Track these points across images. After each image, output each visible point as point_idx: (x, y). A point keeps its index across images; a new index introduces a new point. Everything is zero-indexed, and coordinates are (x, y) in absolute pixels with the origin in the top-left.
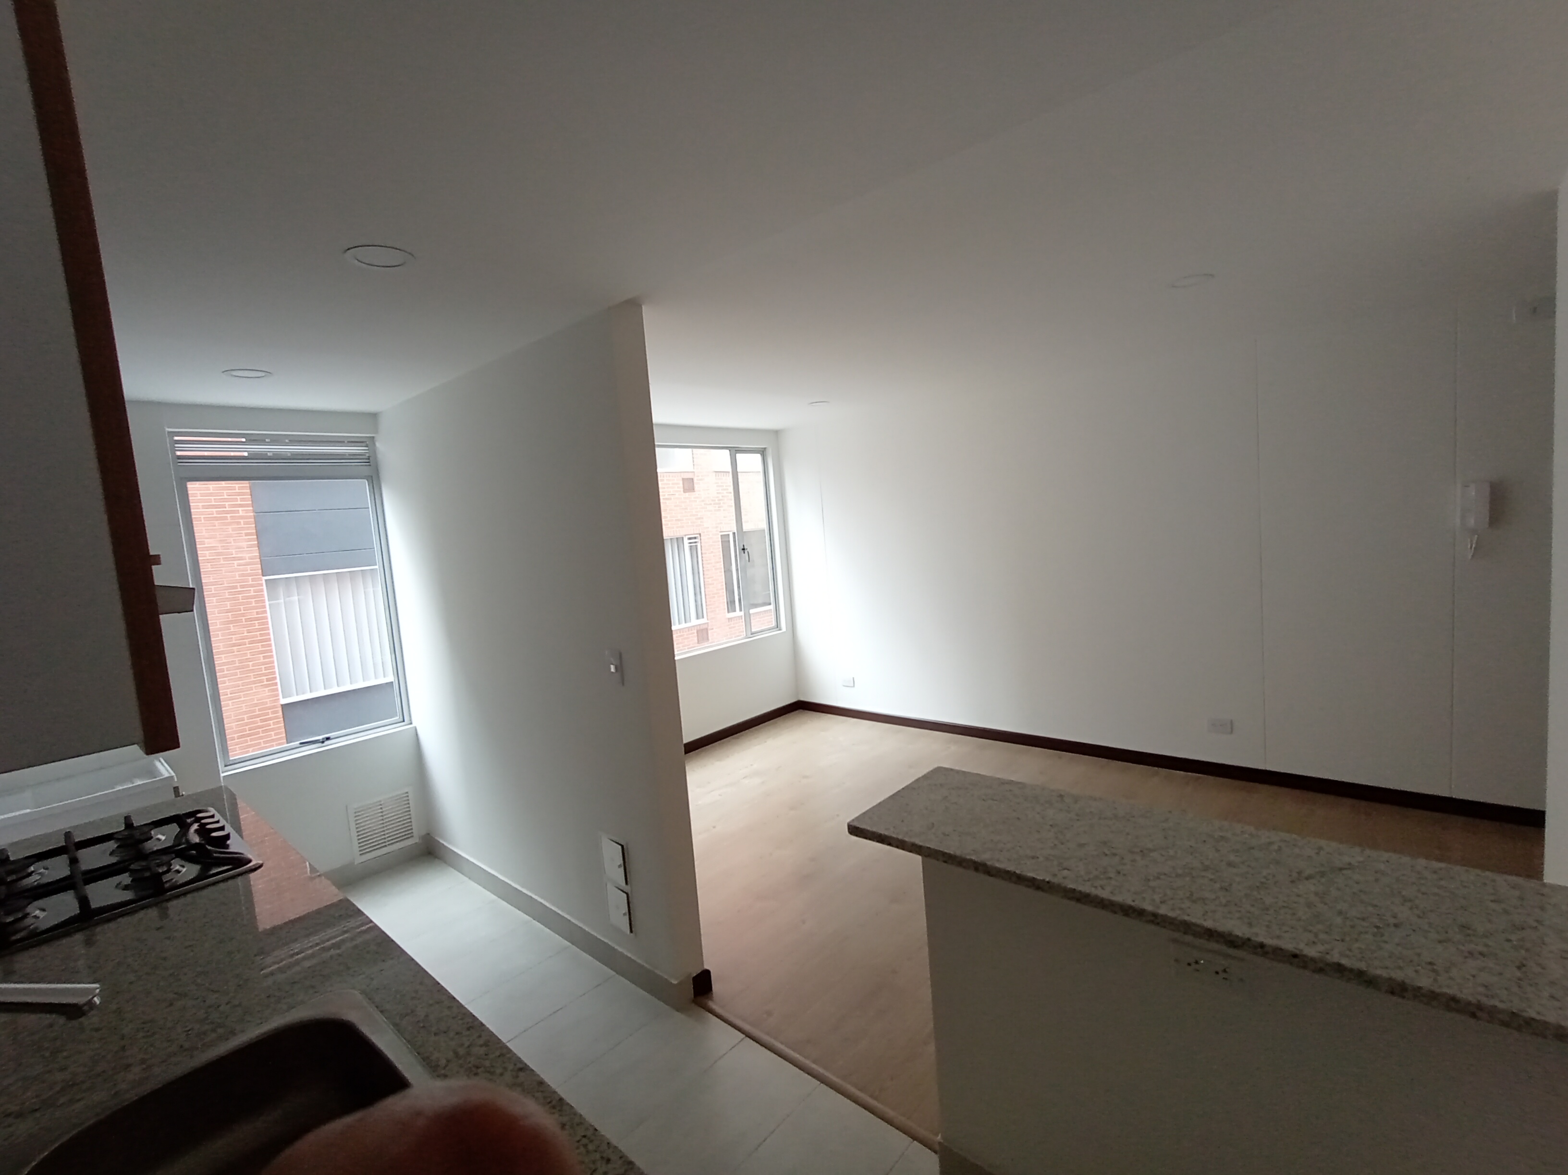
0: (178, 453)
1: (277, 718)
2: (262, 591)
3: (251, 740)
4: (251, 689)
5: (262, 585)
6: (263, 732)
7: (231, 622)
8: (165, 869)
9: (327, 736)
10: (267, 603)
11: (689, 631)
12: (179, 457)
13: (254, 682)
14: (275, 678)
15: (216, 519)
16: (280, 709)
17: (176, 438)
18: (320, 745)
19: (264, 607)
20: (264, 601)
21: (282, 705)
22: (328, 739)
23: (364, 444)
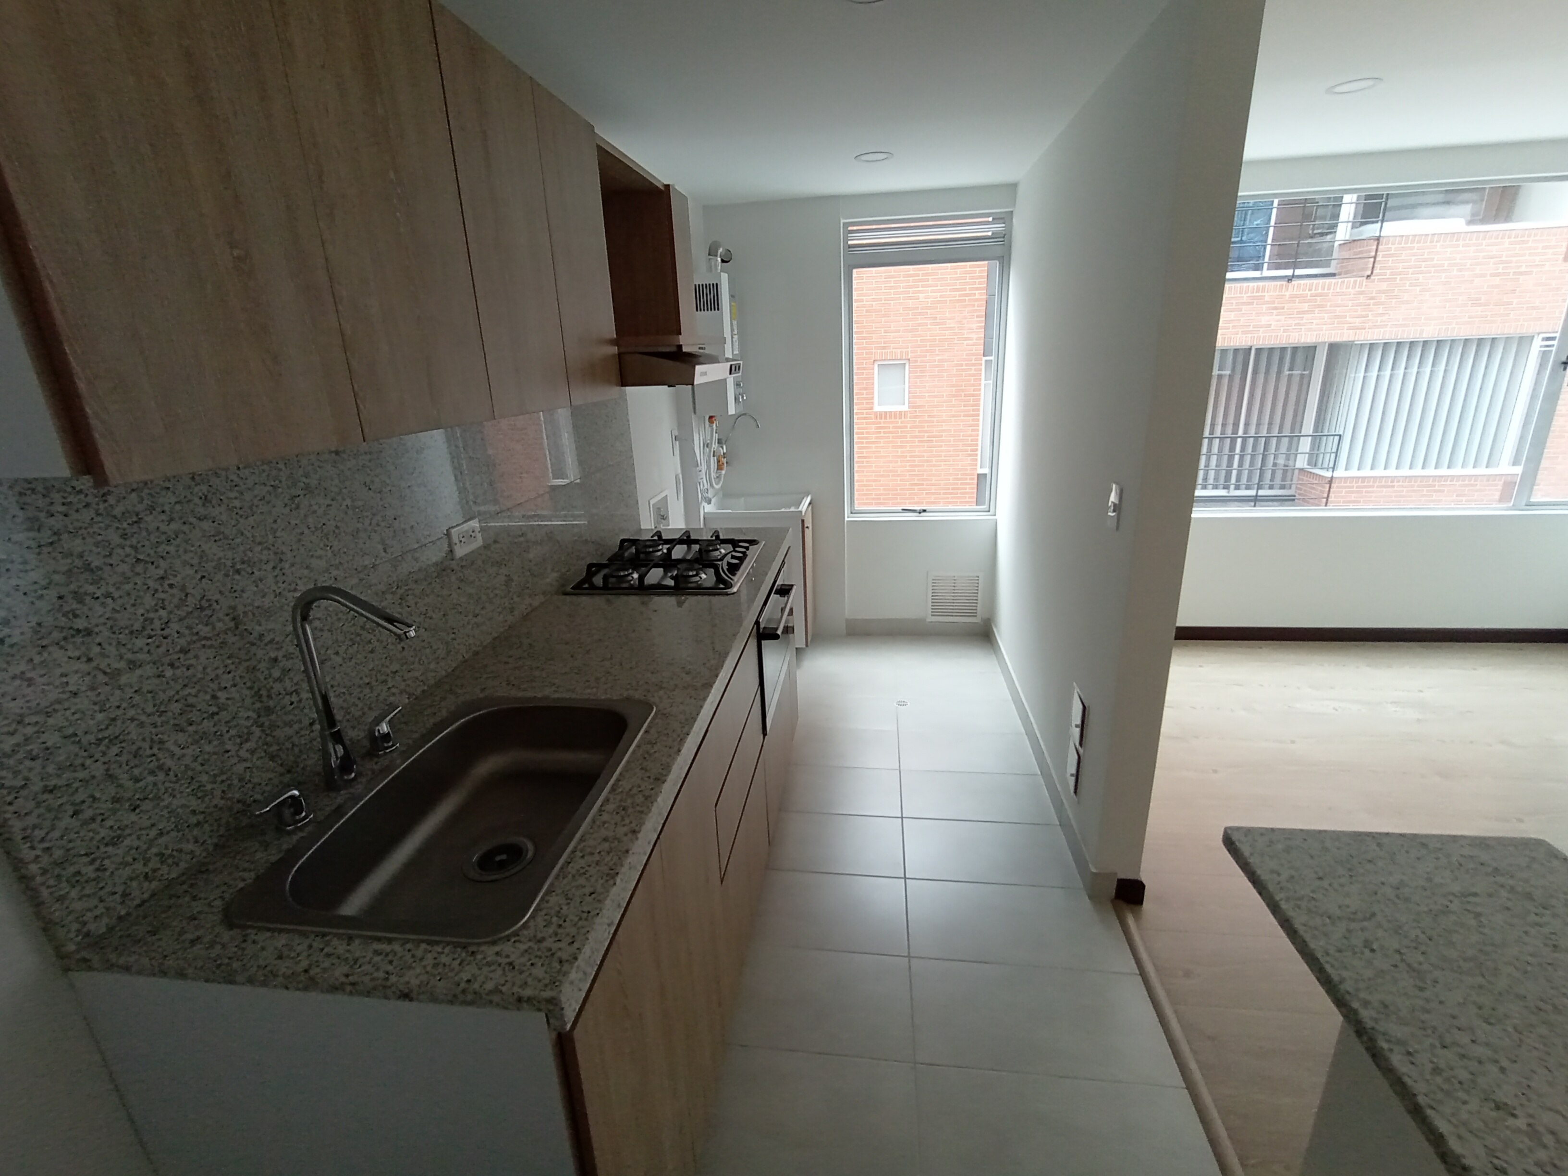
0: (850, 242)
1: (972, 484)
2: (981, 370)
3: (952, 498)
4: (958, 456)
5: (981, 364)
6: (961, 493)
7: (954, 396)
8: (695, 573)
9: (924, 508)
10: (983, 382)
11: (1488, 480)
12: (850, 246)
13: (962, 451)
14: (977, 450)
15: (958, 301)
16: (976, 477)
17: (850, 228)
18: (917, 514)
19: (980, 385)
20: (980, 379)
21: (978, 475)
22: (924, 511)
23: (1002, 221)
